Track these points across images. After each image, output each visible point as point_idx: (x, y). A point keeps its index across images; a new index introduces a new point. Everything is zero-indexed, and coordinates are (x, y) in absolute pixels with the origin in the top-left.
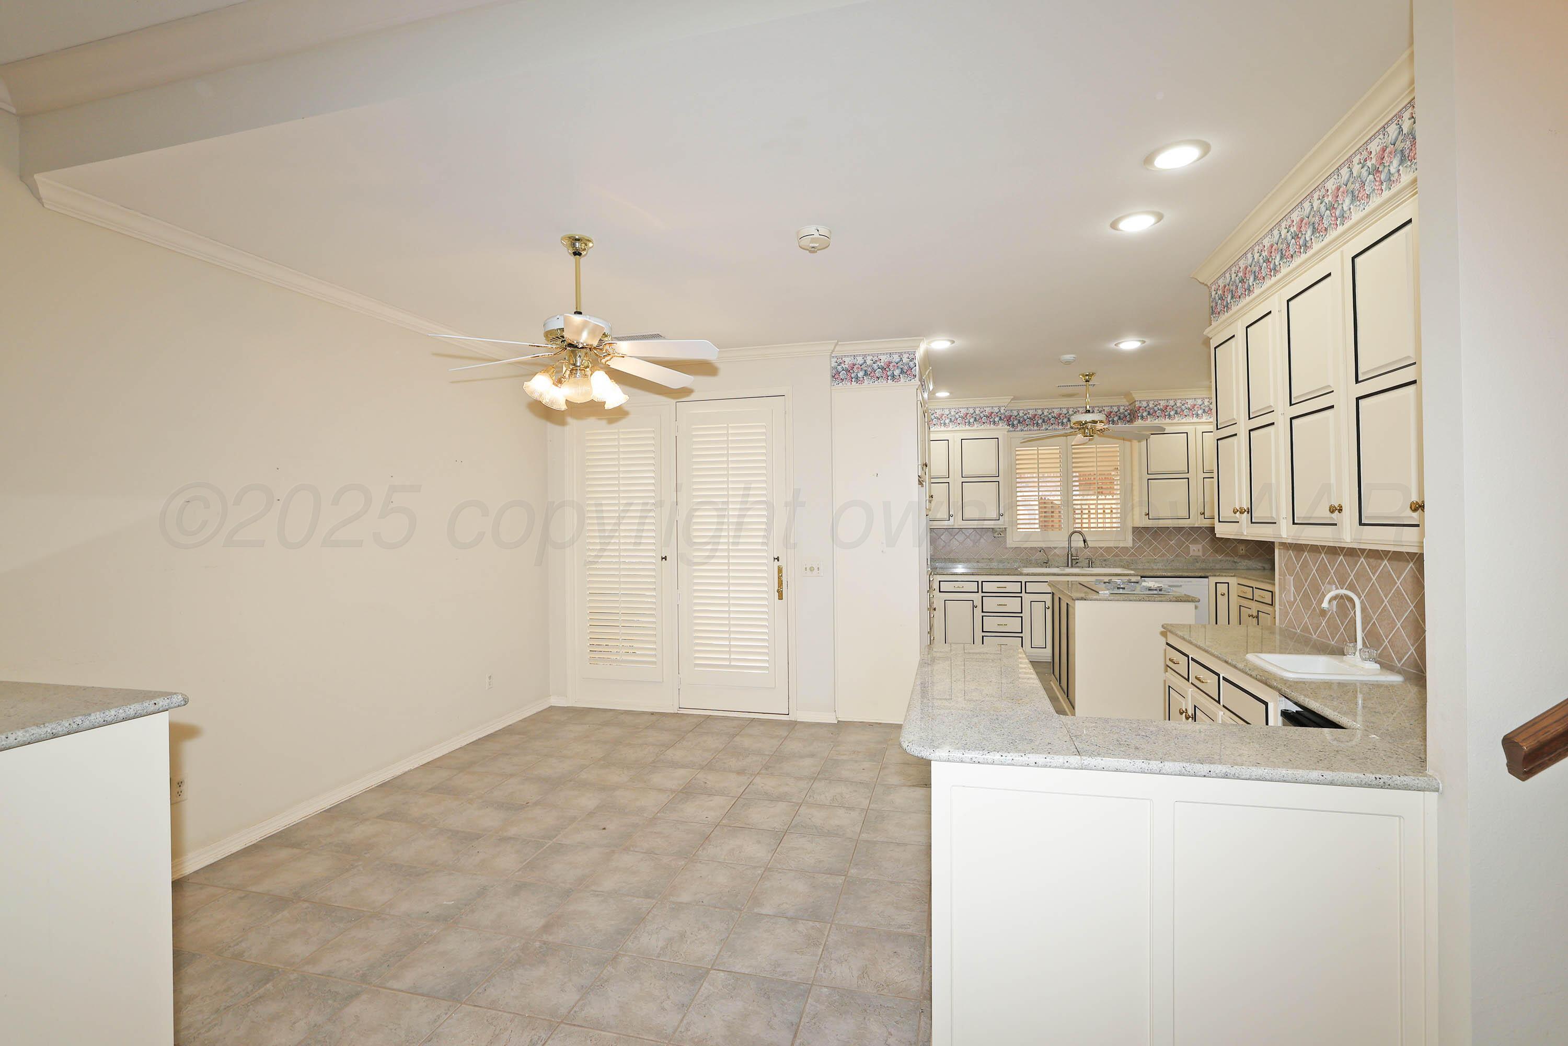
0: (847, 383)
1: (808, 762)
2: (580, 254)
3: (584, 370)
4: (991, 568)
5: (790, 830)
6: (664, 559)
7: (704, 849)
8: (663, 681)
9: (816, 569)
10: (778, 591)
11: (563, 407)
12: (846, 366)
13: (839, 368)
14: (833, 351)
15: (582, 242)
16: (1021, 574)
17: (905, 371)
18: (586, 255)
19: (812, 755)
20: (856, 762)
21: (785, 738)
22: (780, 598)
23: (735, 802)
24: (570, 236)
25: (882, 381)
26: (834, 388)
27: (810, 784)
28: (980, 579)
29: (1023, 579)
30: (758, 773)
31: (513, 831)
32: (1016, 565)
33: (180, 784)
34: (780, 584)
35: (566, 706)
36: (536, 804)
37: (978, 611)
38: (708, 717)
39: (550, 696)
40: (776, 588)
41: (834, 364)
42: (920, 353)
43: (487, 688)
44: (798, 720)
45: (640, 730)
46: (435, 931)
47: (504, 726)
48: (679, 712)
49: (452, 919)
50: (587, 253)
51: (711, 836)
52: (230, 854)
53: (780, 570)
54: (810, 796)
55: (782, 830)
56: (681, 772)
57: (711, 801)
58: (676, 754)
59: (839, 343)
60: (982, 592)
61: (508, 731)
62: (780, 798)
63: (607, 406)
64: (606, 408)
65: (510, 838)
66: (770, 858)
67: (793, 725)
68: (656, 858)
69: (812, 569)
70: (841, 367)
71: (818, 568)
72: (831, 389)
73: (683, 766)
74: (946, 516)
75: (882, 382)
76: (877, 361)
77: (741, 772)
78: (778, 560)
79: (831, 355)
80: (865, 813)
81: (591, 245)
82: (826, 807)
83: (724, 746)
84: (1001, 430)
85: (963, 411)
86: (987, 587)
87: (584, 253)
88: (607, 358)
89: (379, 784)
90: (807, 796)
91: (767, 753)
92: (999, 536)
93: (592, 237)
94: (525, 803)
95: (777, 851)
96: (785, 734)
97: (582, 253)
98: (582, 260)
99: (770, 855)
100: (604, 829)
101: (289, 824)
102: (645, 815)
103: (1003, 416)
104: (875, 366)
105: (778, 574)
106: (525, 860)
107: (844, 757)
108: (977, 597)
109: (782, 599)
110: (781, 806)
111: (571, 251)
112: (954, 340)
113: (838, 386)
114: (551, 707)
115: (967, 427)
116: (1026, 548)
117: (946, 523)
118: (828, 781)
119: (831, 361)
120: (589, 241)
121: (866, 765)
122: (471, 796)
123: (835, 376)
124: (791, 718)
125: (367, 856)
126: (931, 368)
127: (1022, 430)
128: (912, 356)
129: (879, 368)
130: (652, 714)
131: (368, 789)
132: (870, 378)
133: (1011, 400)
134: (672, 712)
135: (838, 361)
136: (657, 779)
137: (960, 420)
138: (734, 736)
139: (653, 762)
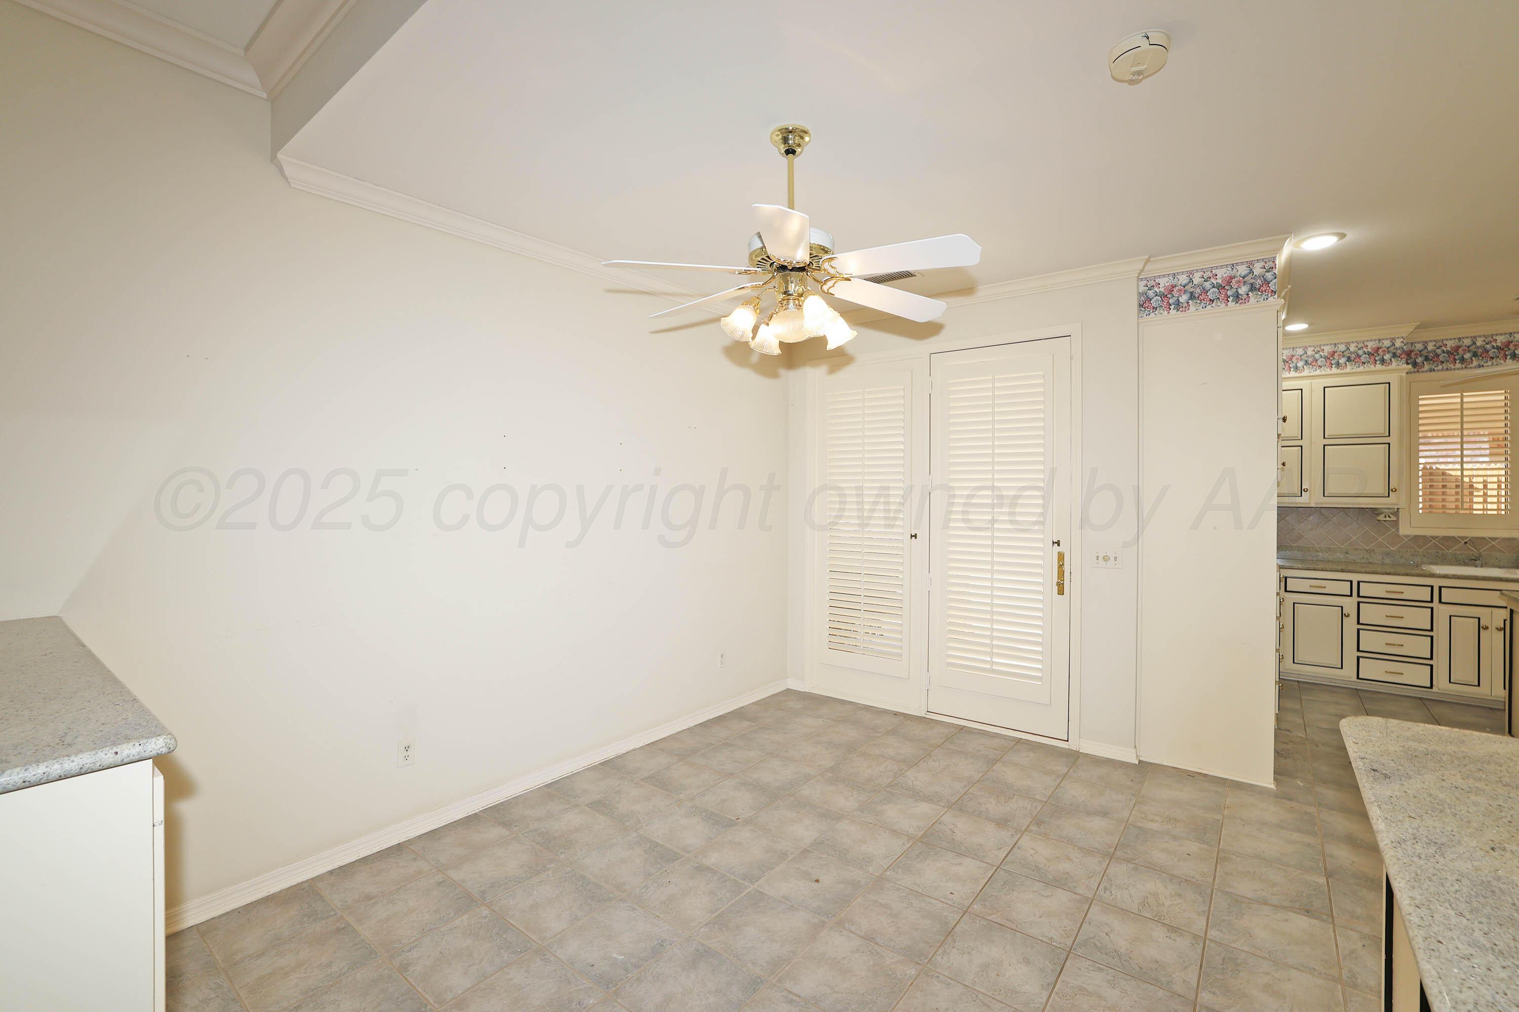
0: (1161, 312)
1: (1098, 823)
2: (794, 152)
3: (798, 299)
4: (1369, 563)
5: (1075, 949)
6: (914, 538)
7: (944, 952)
8: (909, 678)
9: (1112, 559)
10: (1058, 584)
11: (777, 351)
12: (1160, 289)
13: (1151, 293)
14: (1142, 271)
15: (795, 134)
16: (1432, 575)
17: (1258, 286)
18: (801, 153)
19: (1104, 813)
20: (1175, 838)
21: (1064, 776)
22: (1061, 592)
23: (993, 875)
24: (781, 128)
25: (1219, 304)
26: (1142, 321)
27: (1105, 866)
28: (1355, 578)
29: (1436, 583)
30: (1025, 830)
31: (713, 859)
32: (1418, 559)
33: (407, 749)
34: (1061, 574)
35: (803, 691)
36: (748, 822)
37: (1351, 625)
38: (962, 729)
39: (788, 677)
40: (1055, 580)
41: (1142, 289)
42: (1282, 259)
43: (719, 667)
44: (1080, 751)
45: (879, 735)
46: (591, 1002)
47: (735, 708)
48: (927, 716)
49: (615, 986)
50: (802, 150)
51: (956, 930)
52: (452, 821)
53: (1061, 556)
54: (1105, 888)
55: (1061, 946)
56: (925, 808)
57: (960, 864)
58: (917, 778)
59: (1151, 259)
60: (1359, 596)
61: (739, 714)
62: (1058, 882)
63: (831, 346)
64: (827, 349)
65: (708, 869)
66: (1044, 1000)
67: (1074, 757)
68: (878, 953)
69: (1106, 559)
70: (1152, 291)
71: (1116, 558)
72: (1138, 323)
73: (928, 799)
74: (1297, 491)
75: (1220, 308)
76: (1210, 278)
77: (1002, 823)
78: (1059, 545)
79: (1138, 277)
80: (1201, 945)
81: (807, 139)
82: (1132, 915)
83: (980, 775)
84: (1396, 372)
85: (1327, 349)
86: (1365, 590)
87: (798, 150)
88: (830, 283)
89: (602, 761)
90: (1100, 889)
91: (1038, 797)
92: (1388, 519)
93: (807, 127)
94: (734, 819)
95: (1056, 989)
96: (1064, 770)
97: (796, 149)
98: (797, 160)
99: (1045, 994)
100: (817, 881)
101: (510, 796)
102: (871, 870)
103: (1399, 352)
104: (1207, 285)
105: (1059, 563)
106: (717, 910)
107: (1154, 826)
108: (1350, 604)
109: (1063, 594)
110: (1061, 899)
111: (783, 148)
112: (1345, 232)
113: (1146, 317)
114: (788, 692)
115: (1334, 370)
116: (1434, 538)
117: (1299, 500)
118: (1132, 866)
119: (1138, 286)
120: (806, 132)
121: (1193, 847)
122: (682, 796)
123: (1144, 304)
124: (1072, 745)
125: (563, 856)
126: (1290, 286)
127: (1431, 370)
128: (1270, 264)
129: (1214, 287)
130: (896, 714)
131: (590, 766)
132: (1199, 302)
133: (1415, 329)
134: (918, 715)
135: (1148, 284)
136: (892, 812)
137: (1322, 361)
138: (994, 762)
139: (889, 785)
